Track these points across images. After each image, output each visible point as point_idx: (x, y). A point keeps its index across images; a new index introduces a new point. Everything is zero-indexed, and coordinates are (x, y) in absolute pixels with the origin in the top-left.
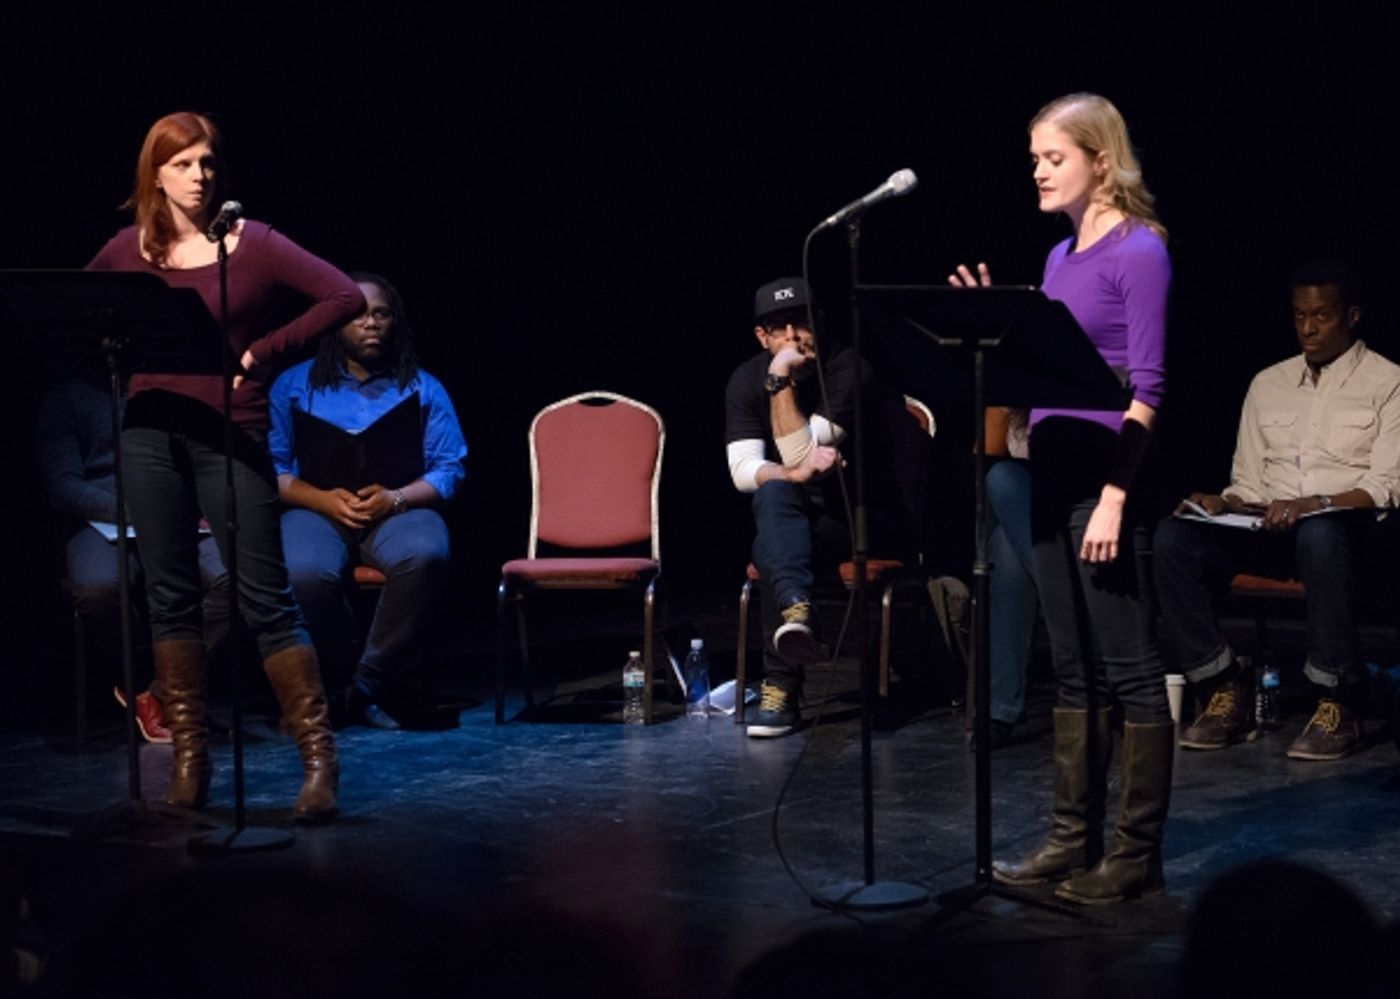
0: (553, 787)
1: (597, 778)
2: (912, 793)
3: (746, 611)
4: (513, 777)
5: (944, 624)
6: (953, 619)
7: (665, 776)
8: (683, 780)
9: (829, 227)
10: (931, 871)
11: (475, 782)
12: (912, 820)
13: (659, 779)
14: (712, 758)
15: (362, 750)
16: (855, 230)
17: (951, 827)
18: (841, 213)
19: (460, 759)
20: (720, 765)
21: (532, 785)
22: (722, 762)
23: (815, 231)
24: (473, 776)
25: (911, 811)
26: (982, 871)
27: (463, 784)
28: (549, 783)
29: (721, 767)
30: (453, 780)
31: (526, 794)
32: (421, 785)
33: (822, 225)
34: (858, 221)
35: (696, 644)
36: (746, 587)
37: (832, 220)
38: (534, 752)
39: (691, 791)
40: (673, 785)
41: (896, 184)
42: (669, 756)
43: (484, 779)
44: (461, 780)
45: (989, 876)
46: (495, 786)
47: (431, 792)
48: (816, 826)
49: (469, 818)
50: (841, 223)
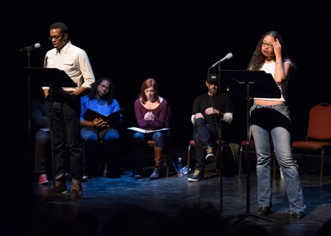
0: (147, 191)
1: (157, 189)
2: (228, 193)
3: (190, 152)
4: (138, 189)
5: (234, 154)
6: (236, 153)
7: (173, 189)
8: (177, 189)
9: (213, 67)
10: (235, 210)
11: (130, 190)
12: (229, 199)
13: (171, 189)
14: (183, 185)
15: (104, 182)
16: (219, 67)
17: (238, 200)
18: (216, 64)
19: (126, 184)
20: (184, 186)
21: (143, 190)
22: (185, 185)
23: (210, 68)
24: (130, 188)
25: (228, 197)
26: (248, 210)
27: (127, 190)
28: (147, 190)
29: (185, 187)
30: (125, 189)
31: (142, 192)
32: (118, 190)
33: (212, 66)
34: (220, 65)
35: (180, 159)
36: (190, 146)
37: (214, 65)
38: (142, 183)
39: (179, 192)
40: (175, 191)
41: (228, 57)
42: (172, 184)
43: (132, 189)
44: (127, 189)
45: (249, 212)
46: (135, 190)
47: (120, 192)
48: (208, 200)
49: (129, 198)
50: (216, 66)
